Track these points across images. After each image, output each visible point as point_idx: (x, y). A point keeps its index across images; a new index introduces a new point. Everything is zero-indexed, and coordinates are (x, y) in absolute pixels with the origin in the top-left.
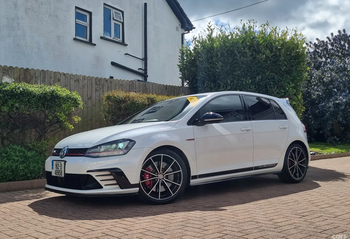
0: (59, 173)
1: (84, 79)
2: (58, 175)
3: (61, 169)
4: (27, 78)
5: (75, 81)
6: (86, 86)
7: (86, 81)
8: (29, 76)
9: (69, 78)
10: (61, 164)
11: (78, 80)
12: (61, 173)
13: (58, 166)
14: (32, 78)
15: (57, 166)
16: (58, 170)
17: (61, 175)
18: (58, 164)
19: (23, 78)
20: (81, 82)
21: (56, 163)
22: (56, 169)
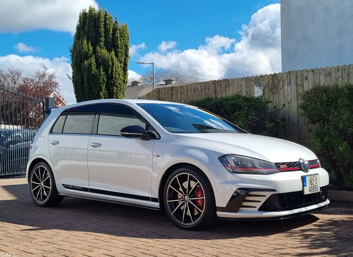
0: (315, 189)
1: (337, 70)
2: (314, 192)
3: (316, 184)
4: (275, 83)
5: (326, 75)
6: (340, 78)
7: (340, 72)
8: (276, 81)
9: (318, 73)
10: (316, 178)
11: (330, 74)
12: (317, 188)
13: (313, 181)
14: (280, 82)
15: (311, 181)
16: (312, 185)
17: (317, 191)
18: (313, 179)
19: (271, 84)
20: (333, 75)
21: (311, 178)
22: (311, 186)
